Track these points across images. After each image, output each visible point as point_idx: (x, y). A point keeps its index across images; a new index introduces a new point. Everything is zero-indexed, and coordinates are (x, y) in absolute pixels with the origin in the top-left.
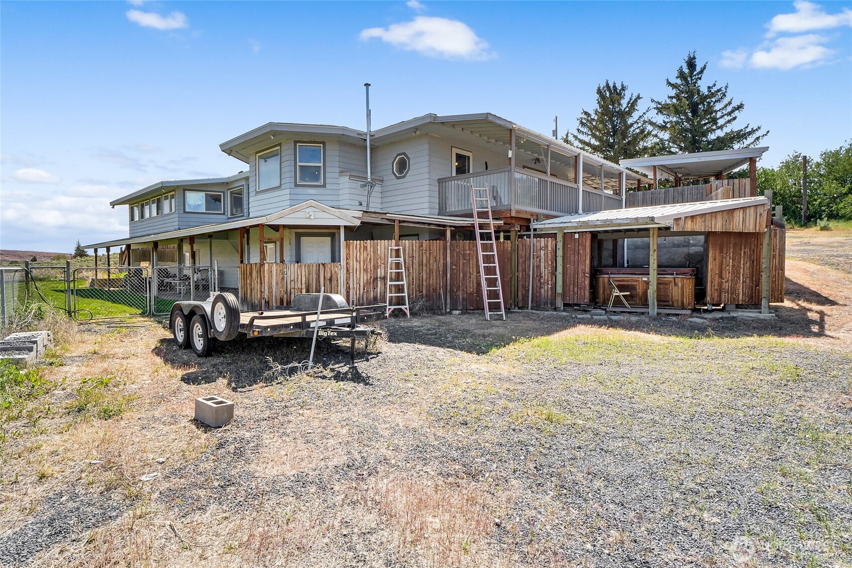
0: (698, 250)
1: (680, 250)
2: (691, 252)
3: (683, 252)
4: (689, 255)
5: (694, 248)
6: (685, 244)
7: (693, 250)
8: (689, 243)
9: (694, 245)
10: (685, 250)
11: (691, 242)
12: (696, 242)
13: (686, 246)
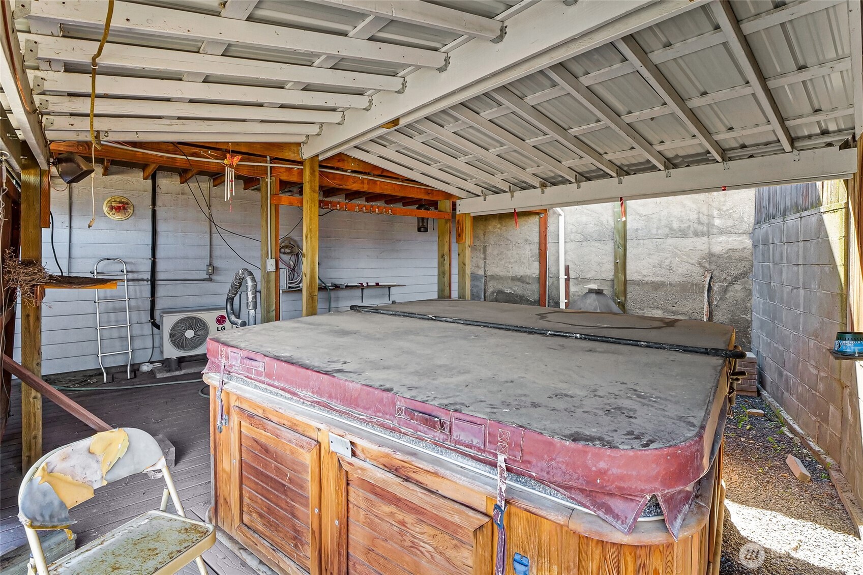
0: (736, 245)
1: (690, 243)
2: (717, 249)
3: (694, 249)
4: (711, 256)
5: (723, 238)
6: (700, 228)
7: (721, 244)
8: (710, 225)
9: (722, 232)
10: (701, 244)
11: (717, 222)
12: (730, 223)
13: (703, 235)
